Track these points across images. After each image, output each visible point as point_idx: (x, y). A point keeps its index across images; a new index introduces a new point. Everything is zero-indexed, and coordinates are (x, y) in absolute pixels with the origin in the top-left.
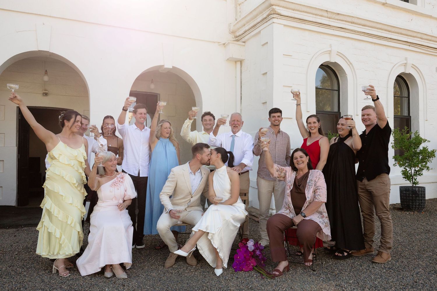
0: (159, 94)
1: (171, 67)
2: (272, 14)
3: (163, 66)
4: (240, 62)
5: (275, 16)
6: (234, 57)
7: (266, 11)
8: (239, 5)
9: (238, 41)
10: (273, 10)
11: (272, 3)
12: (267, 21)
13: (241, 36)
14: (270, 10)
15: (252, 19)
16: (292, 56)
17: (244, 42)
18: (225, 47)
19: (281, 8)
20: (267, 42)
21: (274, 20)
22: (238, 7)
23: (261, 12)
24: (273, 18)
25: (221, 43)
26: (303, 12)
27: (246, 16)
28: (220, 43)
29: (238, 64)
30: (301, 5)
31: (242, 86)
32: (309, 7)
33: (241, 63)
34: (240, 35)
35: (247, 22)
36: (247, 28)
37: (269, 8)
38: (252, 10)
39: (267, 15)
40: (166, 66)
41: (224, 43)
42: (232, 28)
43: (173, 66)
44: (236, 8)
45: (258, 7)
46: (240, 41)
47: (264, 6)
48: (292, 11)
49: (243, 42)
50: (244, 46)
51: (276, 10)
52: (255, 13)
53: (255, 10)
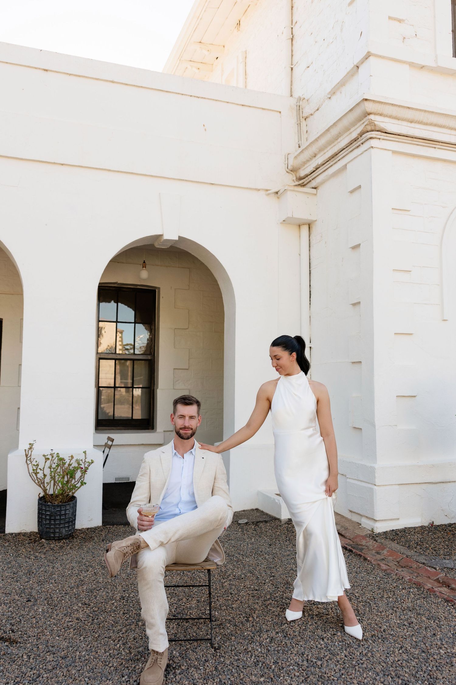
0: (159, 288)
1: (177, 238)
2: (368, 132)
3: (161, 236)
4: (307, 226)
5: (373, 134)
6: (296, 216)
7: (356, 127)
8: (305, 119)
9: (303, 185)
10: (371, 123)
11: (369, 110)
12: (360, 145)
13: (309, 177)
14: (366, 123)
15: (330, 143)
16: (409, 211)
17: (315, 188)
18: (278, 198)
19: (387, 119)
20: (359, 185)
21: (373, 142)
22: (304, 123)
23: (347, 129)
24: (371, 138)
25: (270, 190)
26: (431, 124)
27: (318, 137)
28: (269, 192)
29: (305, 229)
30: (425, 111)
31: (312, 272)
32: (443, 114)
33: (309, 228)
34: (307, 176)
35: (321, 150)
36: (319, 160)
37: (363, 119)
38: (329, 126)
39: (359, 134)
40: (166, 237)
41: (276, 190)
42: (292, 162)
43: (179, 237)
44: (299, 125)
45: (340, 119)
46: (309, 185)
47: (352, 117)
48: (409, 124)
49: (313, 188)
50: (316, 195)
51: (376, 123)
52: (334, 132)
53: (335, 124)
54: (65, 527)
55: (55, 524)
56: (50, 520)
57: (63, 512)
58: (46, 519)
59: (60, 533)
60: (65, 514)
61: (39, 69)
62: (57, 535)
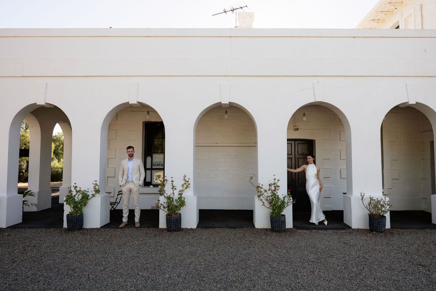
3: (407, 102)
54: (383, 228)
55: (379, 226)
56: (377, 224)
57: (383, 222)
58: (375, 224)
59: (382, 230)
60: (384, 222)
61: (352, 37)
62: (380, 230)
